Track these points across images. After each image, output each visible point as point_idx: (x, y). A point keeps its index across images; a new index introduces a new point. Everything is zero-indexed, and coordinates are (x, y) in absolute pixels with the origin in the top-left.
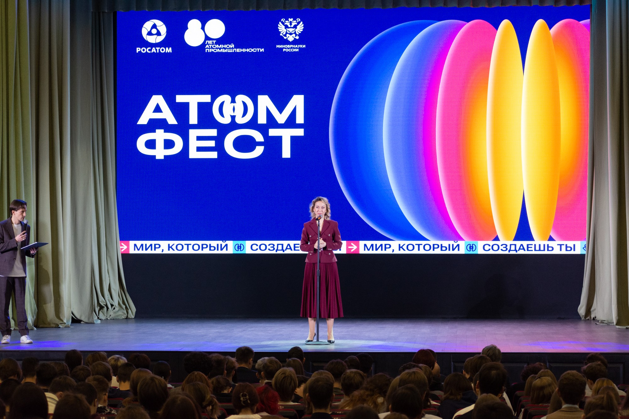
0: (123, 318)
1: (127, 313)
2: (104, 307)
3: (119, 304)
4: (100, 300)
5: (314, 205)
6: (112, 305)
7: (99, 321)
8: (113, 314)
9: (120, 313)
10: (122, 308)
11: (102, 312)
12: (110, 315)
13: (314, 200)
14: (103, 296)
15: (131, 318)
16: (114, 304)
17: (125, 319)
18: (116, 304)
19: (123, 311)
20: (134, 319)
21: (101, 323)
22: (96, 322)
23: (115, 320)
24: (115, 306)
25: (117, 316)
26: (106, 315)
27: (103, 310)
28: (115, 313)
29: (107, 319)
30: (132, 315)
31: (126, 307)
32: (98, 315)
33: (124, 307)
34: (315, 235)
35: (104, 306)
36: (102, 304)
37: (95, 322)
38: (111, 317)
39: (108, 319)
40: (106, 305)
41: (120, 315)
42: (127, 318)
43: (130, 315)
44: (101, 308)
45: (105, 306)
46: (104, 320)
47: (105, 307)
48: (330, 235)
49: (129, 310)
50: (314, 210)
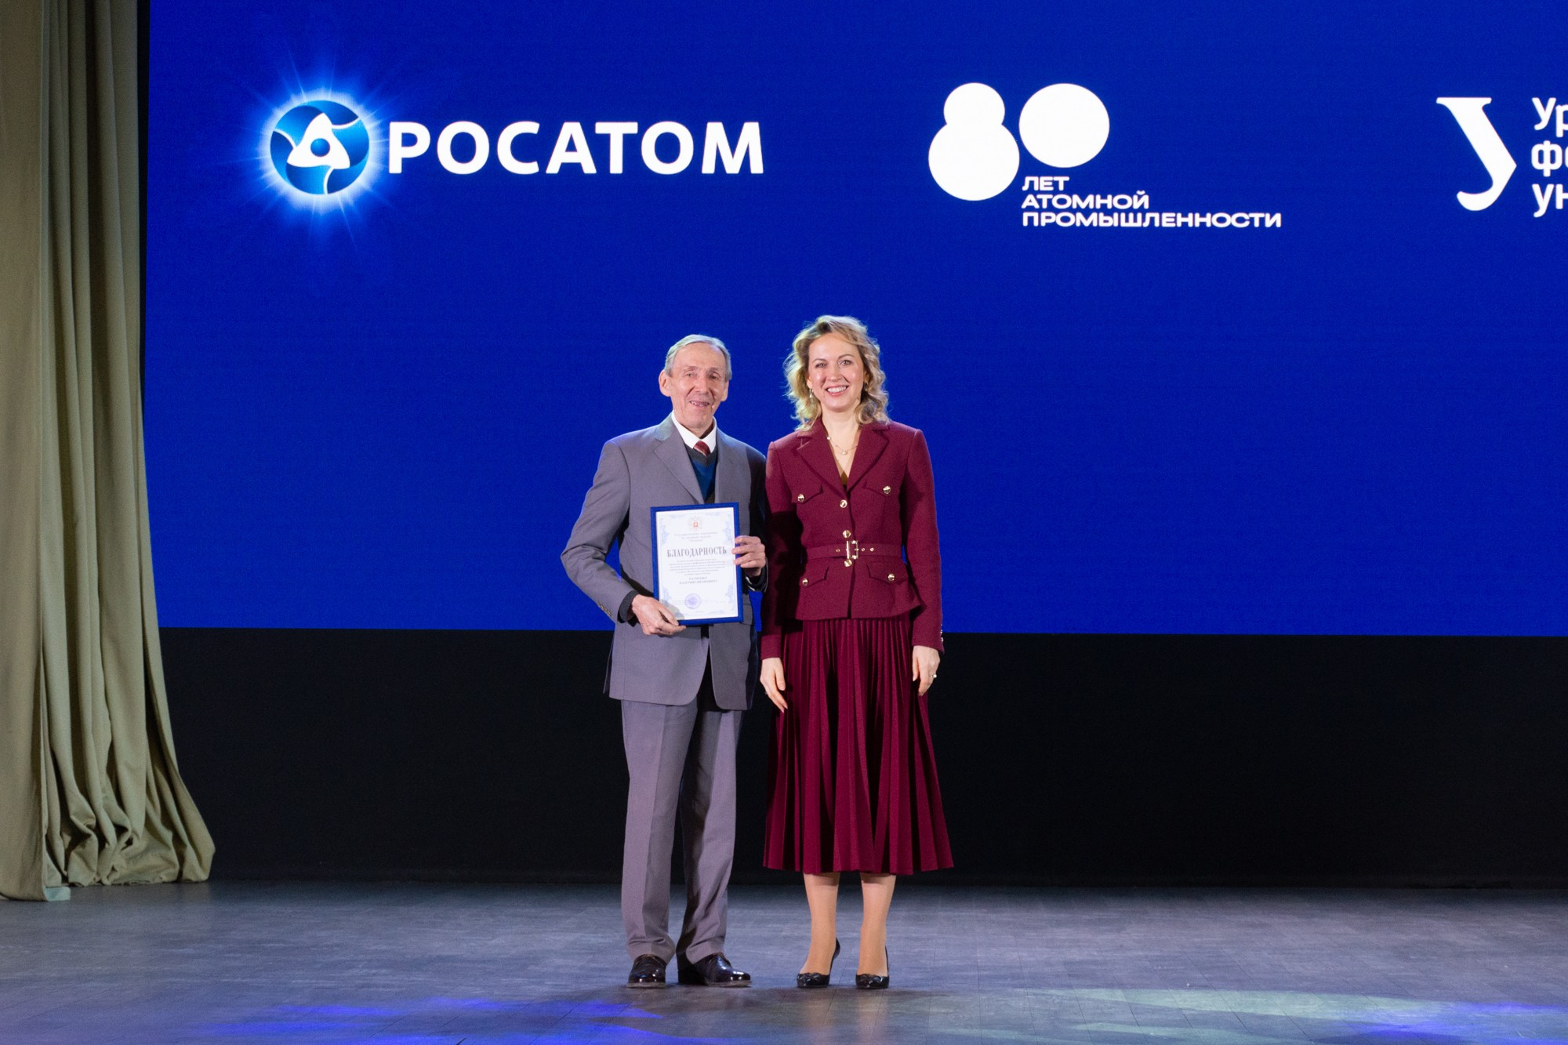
0: (165, 879)
1: (182, 859)
2: (89, 836)
3: (149, 823)
4: (73, 808)
5: (805, 359)
6: (120, 830)
7: (65, 893)
8: (125, 865)
9: (153, 860)
10: (164, 844)
11: (81, 856)
12: (113, 869)
13: (803, 336)
14: (85, 791)
15: (193, 879)
16: (127, 824)
17: (174, 882)
18: (135, 822)
19: (163, 851)
20: (204, 886)
21: (74, 899)
22: (53, 896)
23: (133, 889)
24: (134, 832)
25: (140, 872)
26: (95, 868)
27: (83, 846)
28: (131, 859)
29: (100, 882)
30: (198, 869)
31: (177, 838)
32: (62, 865)
33: (168, 835)
34: (821, 491)
35: (89, 832)
36: (82, 825)
37: (47, 895)
38: (115, 876)
39: (106, 881)
40: (98, 829)
41: (153, 867)
42: (180, 880)
43: (193, 870)
44: (78, 838)
45: (94, 831)
46: (90, 886)
47: (94, 837)
48: (891, 491)
49: (189, 848)
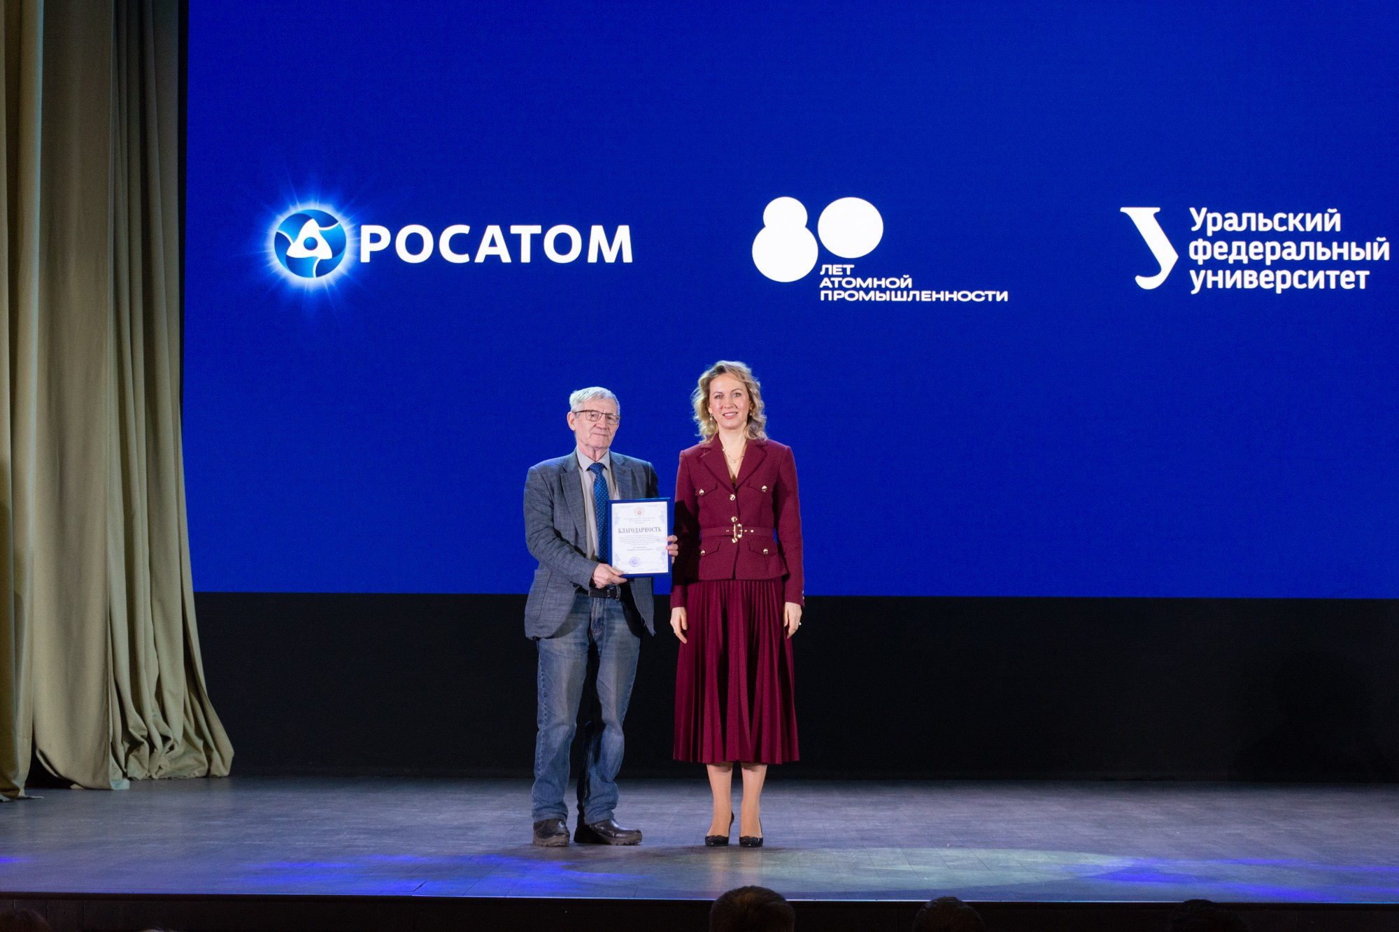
0: (197, 774)
1: (210, 760)
2: (142, 743)
3: (186, 734)
4: (131, 723)
5: (707, 392)
6: (165, 739)
7: (126, 784)
8: (168, 764)
9: (189, 761)
10: (197, 749)
11: (136, 757)
12: (160, 768)
13: (705, 375)
14: (140, 711)
15: (219, 774)
16: (170, 735)
17: (204, 777)
18: (176, 734)
19: (196, 755)
20: (227, 780)
21: (132, 789)
22: (117, 786)
23: (174, 782)
24: (175, 741)
25: (180, 770)
26: (146, 766)
27: (138, 751)
28: (173, 760)
29: (150, 777)
30: (222, 767)
31: (206, 745)
32: (123, 764)
33: (200, 743)
34: (717, 488)
35: (143, 740)
36: (137, 735)
37: (113, 786)
38: (161, 773)
39: (155, 777)
40: (149, 738)
41: (190, 766)
42: (208, 776)
43: (218, 768)
44: (134, 745)
45: (146, 739)
46: (143, 780)
47: (146, 744)
48: (767, 490)
49: (215, 752)
50: (710, 410)
